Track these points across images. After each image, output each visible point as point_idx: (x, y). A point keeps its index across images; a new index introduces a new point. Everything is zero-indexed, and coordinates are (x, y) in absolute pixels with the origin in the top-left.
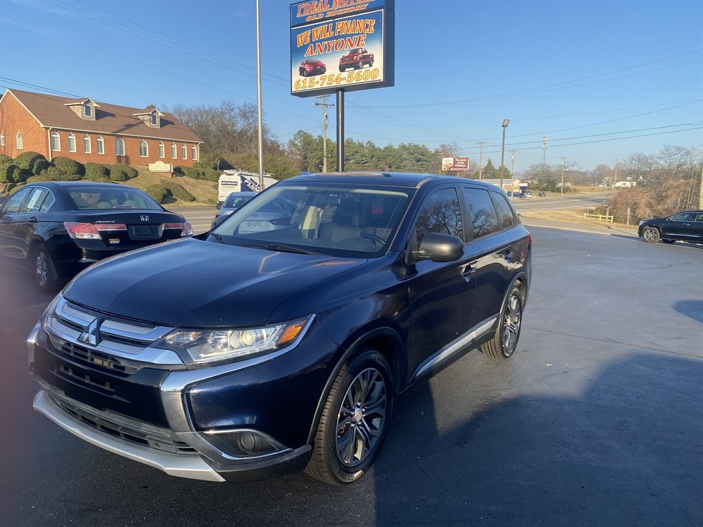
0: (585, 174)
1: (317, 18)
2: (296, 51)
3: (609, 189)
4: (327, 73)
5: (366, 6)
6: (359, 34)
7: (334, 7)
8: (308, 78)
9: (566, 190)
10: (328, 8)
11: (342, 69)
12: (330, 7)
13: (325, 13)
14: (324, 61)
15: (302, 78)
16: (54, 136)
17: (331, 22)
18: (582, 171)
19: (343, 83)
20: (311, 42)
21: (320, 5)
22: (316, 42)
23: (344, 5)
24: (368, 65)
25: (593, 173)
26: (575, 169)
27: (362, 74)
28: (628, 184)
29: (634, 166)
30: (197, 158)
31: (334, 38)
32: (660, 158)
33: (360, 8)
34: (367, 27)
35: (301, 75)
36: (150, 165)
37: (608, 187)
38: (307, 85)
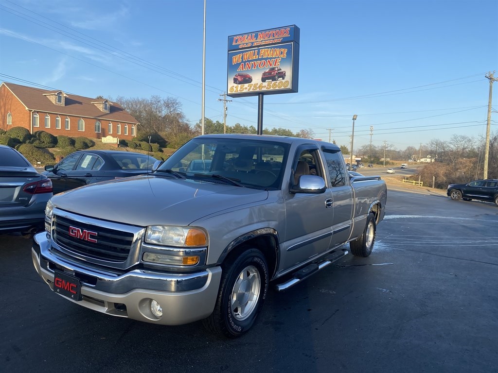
0: (399, 152)
1: (247, 46)
2: (232, 67)
3: (416, 164)
4: (253, 83)
5: (281, 40)
6: (276, 58)
7: (259, 40)
8: (240, 85)
9: (387, 163)
10: (254, 40)
11: (263, 80)
12: (256, 39)
13: (252, 43)
14: (251, 75)
15: (236, 85)
16: (35, 116)
17: (256, 49)
18: (397, 150)
19: (264, 89)
20: (242, 62)
21: (249, 37)
22: (246, 62)
23: (266, 39)
24: (281, 79)
25: (405, 152)
26: (392, 149)
27: (277, 84)
28: (429, 160)
29: (433, 148)
30: (135, 134)
31: (259, 59)
32: (450, 143)
33: (276, 41)
34: (281, 54)
35: (234, 83)
36: (103, 138)
37: (415, 162)
38: (238, 90)
